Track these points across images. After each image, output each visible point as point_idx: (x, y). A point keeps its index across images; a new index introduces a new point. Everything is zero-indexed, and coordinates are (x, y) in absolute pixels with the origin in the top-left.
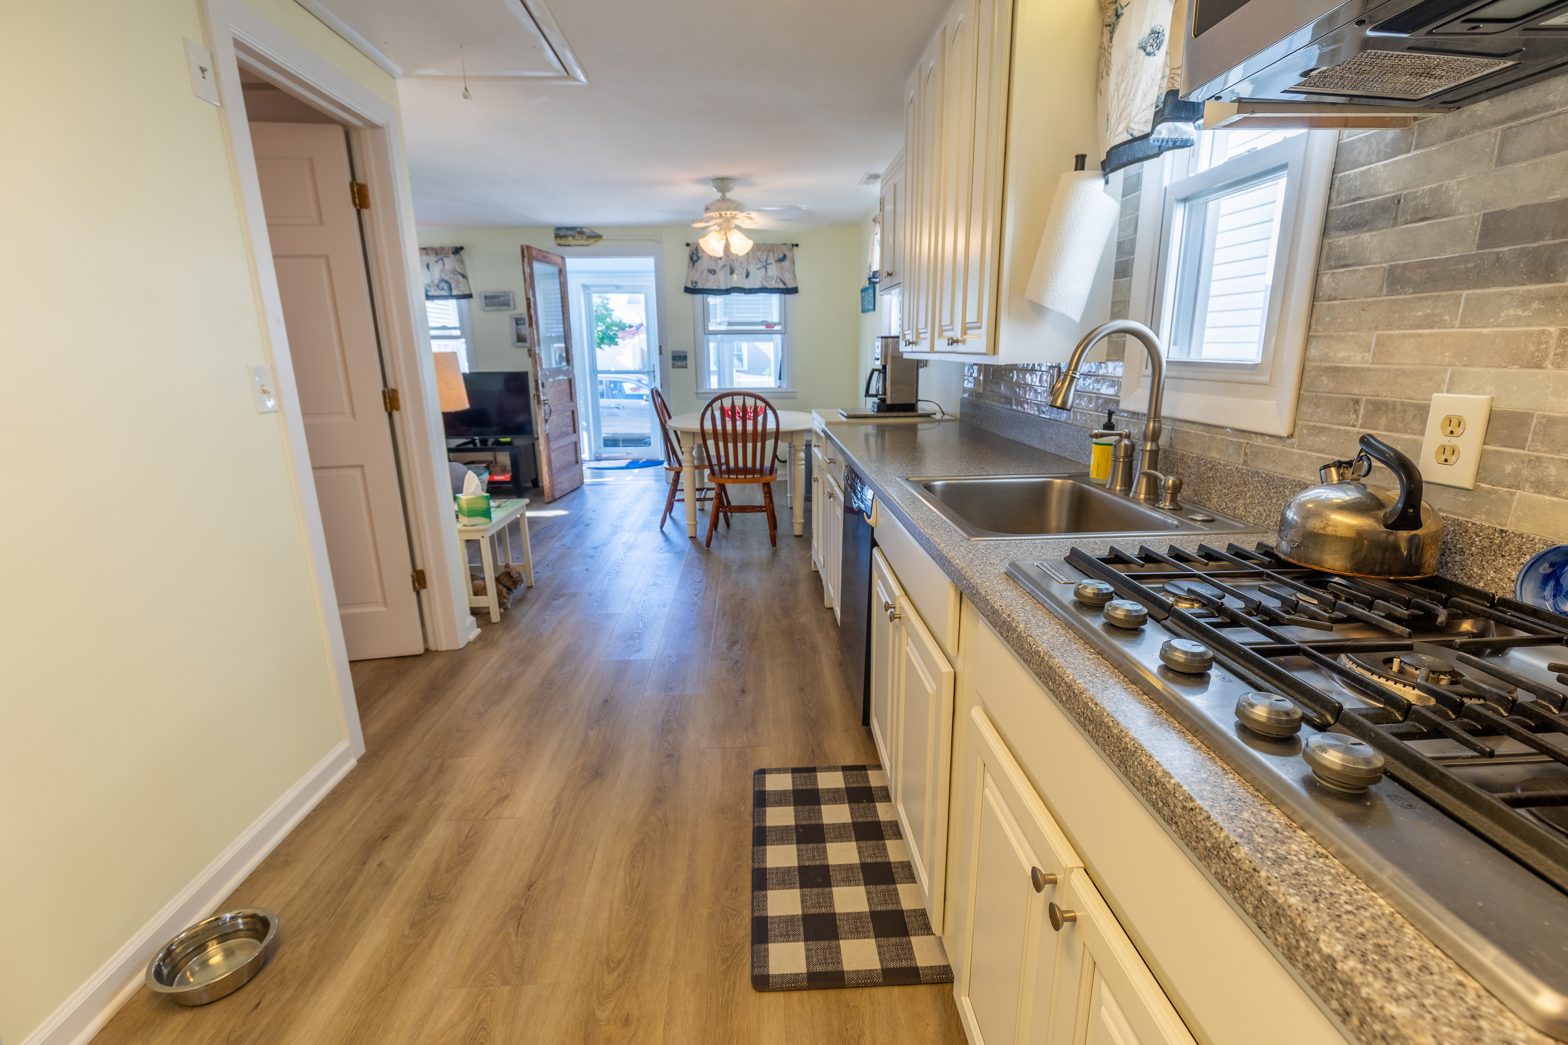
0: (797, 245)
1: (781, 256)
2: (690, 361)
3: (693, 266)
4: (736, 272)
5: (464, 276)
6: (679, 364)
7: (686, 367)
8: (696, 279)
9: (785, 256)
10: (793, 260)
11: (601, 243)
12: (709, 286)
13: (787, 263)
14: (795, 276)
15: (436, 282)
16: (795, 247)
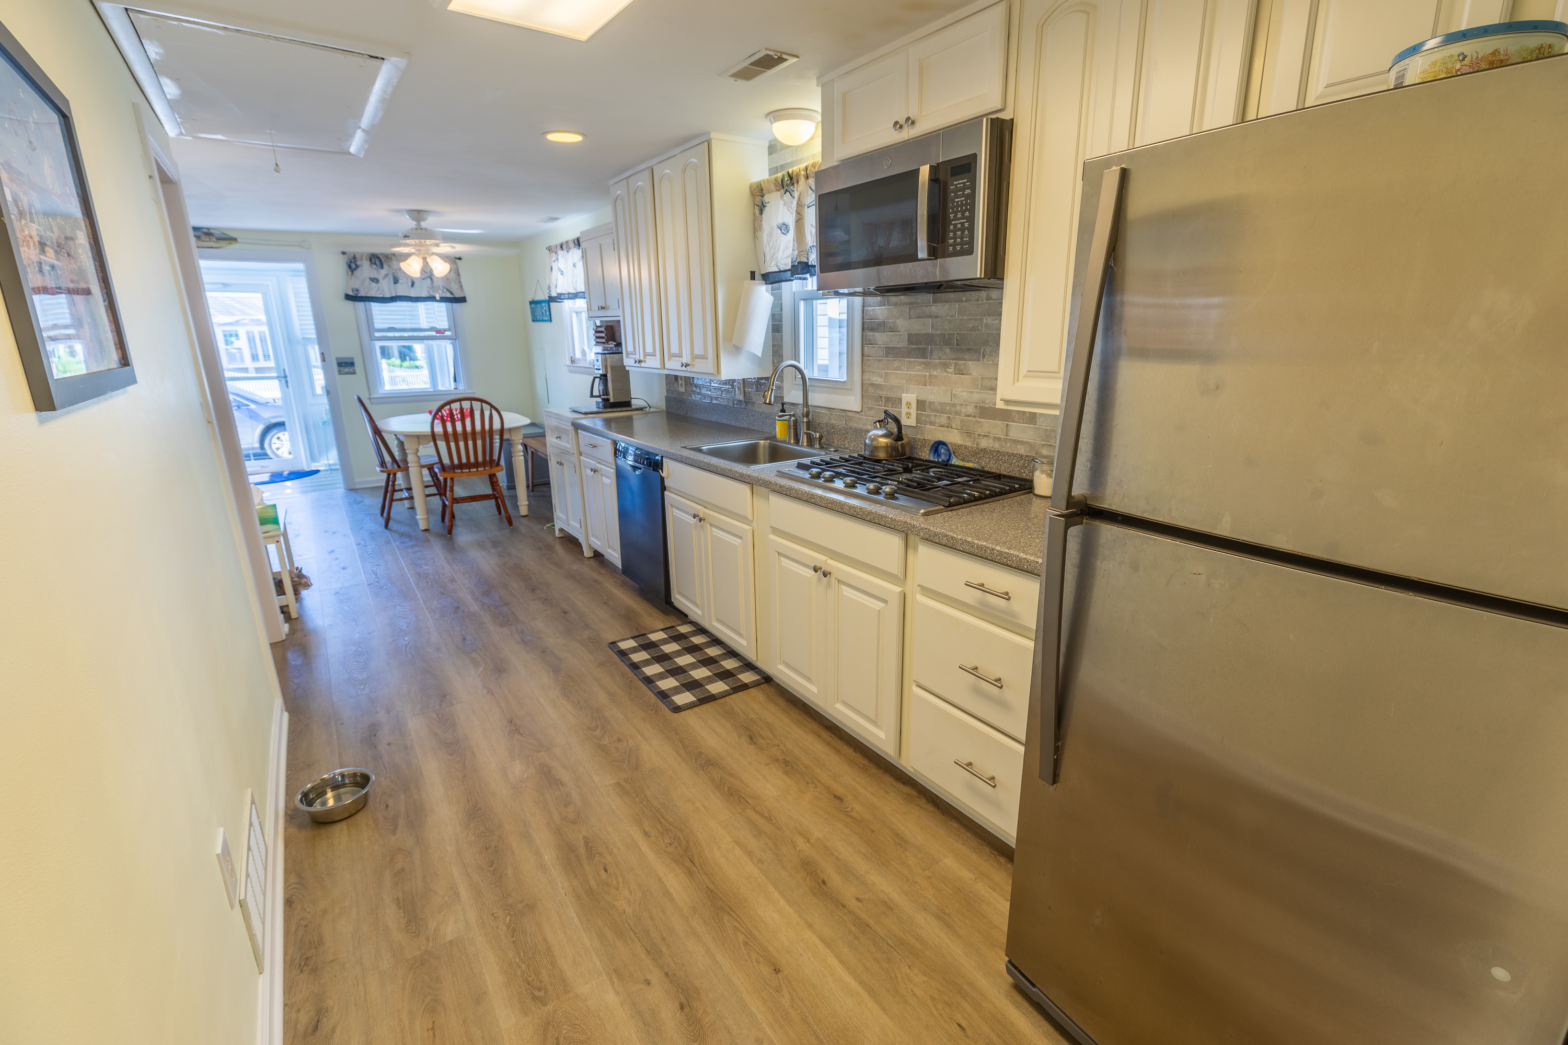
2: (358, 367)
3: (352, 274)
4: (400, 281)
6: (346, 370)
7: (354, 373)
8: (357, 286)
10: (458, 272)
11: (234, 246)
12: (373, 294)
13: (451, 275)
14: (462, 287)
16: (458, 260)
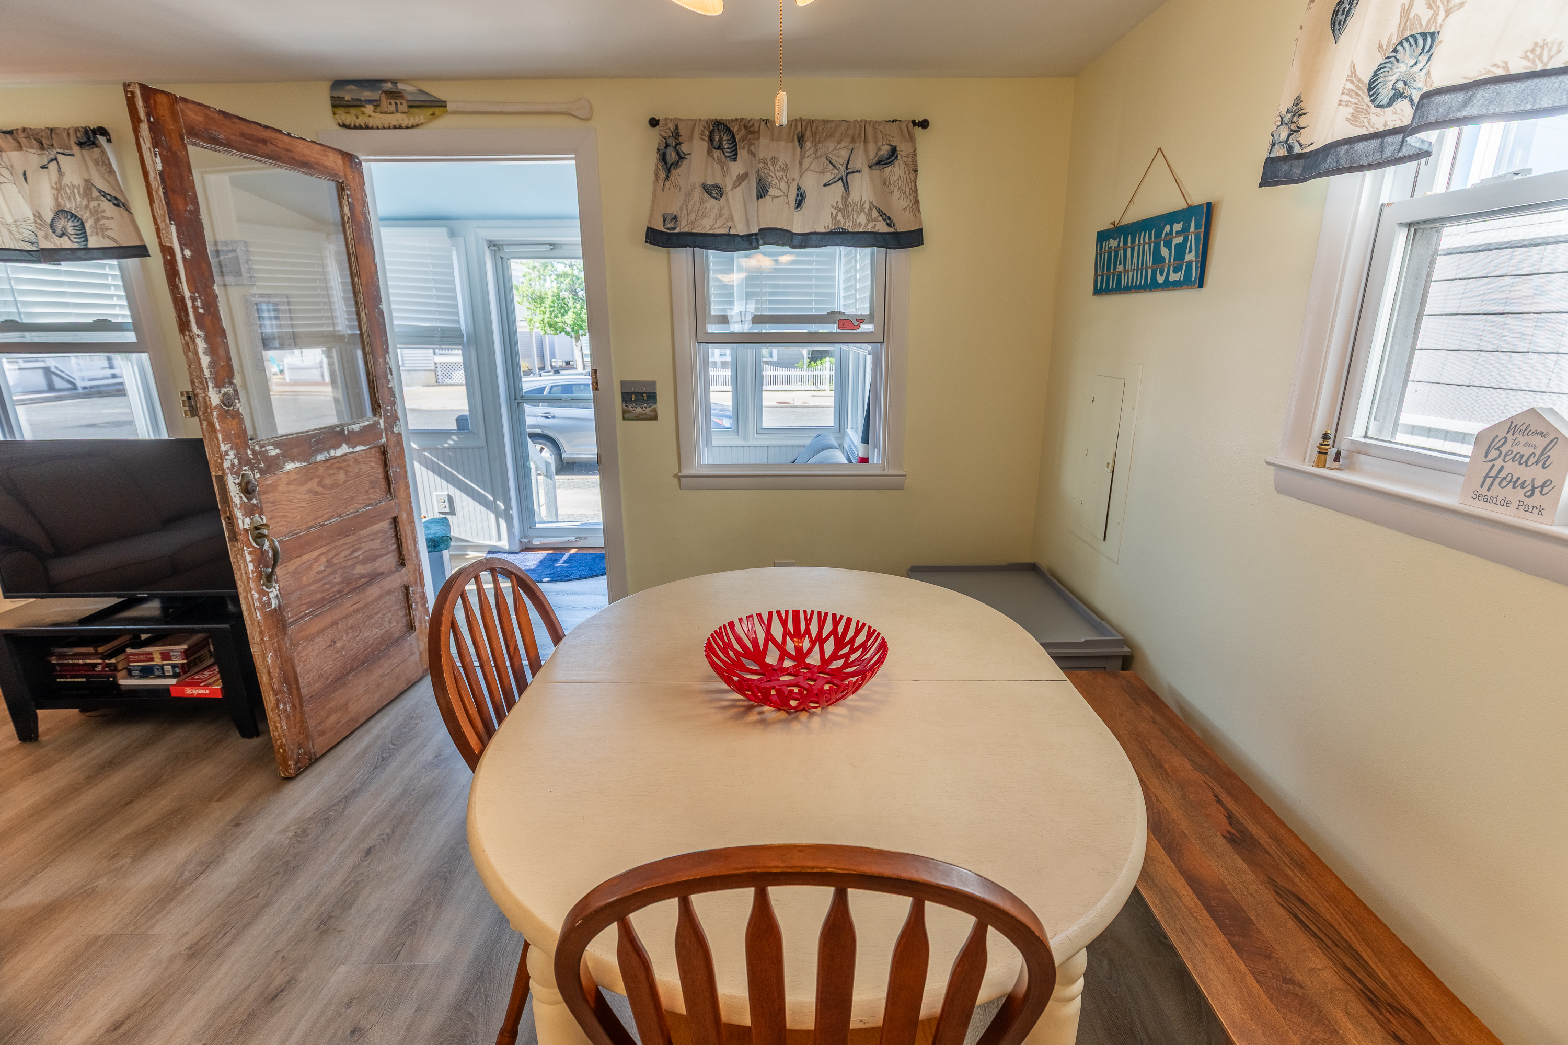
0: (924, 124)
1: (885, 149)
2: (664, 405)
3: (667, 177)
4: (772, 192)
5: (118, 203)
6: (639, 410)
7: (655, 418)
8: (673, 209)
9: (894, 151)
10: (915, 163)
11: (444, 123)
12: (707, 226)
13: (897, 171)
14: (917, 202)
15: (48, 216)
16: (918, 131)
